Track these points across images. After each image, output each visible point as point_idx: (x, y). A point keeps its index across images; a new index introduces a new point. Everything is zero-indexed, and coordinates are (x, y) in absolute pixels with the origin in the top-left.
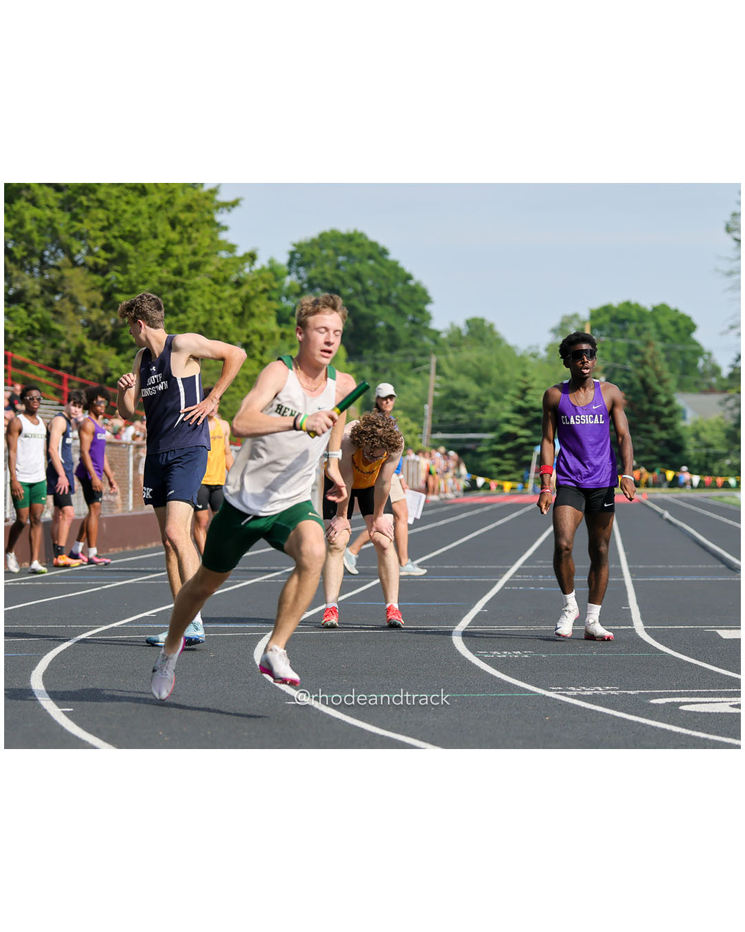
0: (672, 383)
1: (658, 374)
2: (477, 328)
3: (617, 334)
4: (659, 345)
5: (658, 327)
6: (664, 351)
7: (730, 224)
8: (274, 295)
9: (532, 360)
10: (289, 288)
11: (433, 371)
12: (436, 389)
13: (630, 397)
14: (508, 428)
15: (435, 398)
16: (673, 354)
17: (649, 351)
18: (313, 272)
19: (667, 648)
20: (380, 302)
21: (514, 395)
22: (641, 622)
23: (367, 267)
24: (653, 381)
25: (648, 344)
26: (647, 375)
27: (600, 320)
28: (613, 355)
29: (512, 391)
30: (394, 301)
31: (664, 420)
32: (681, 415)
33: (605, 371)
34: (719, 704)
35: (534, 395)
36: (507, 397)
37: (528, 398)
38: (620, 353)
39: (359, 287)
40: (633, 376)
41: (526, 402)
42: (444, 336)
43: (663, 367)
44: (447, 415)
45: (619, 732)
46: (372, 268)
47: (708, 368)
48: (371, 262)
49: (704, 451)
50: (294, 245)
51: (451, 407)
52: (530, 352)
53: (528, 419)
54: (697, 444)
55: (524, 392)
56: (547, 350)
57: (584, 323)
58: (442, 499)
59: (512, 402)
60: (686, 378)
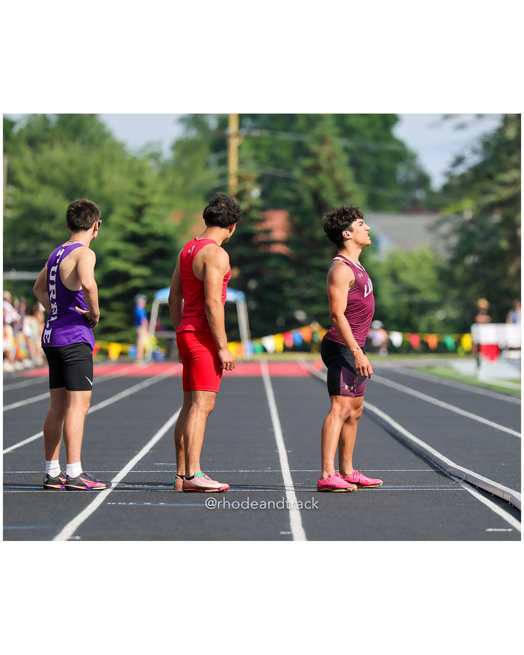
0: (358, 197)
1: (338, 186)
4: (339, 143)
6: (346, 150)
9: (151, 163)
13: (297, 219)
14: (116, 264)
17: (324, 152)
21: (125, 216)
24: (329, 195)
25: (322, 140)
26: (322, 186)
28: (274, 158)
33: (260, 180)
35: (155, 215)
36: (114, 219)
37: (146, 219)
38: (284, 153)
40: (300, 188)
41: (143, 226)
43: (345, 174)
44: (23, 246)
47: (413, 176)
49: (405, 299)
51: (29, 234)
52: (148, 151)
53: (146, 251)
54: (395, 288)
55: (139, 211)
56: (173, 149)
58: (26, 369)
59: (121, 227)
60: (381, 192)
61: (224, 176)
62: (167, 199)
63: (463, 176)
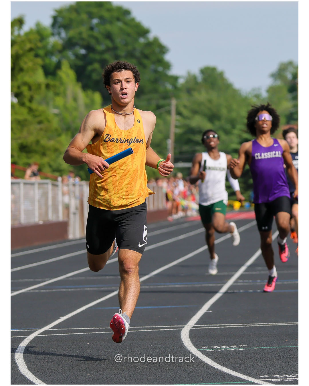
2: (209, 75)
8: (41, 52)
10: (54, 46)
11: (173, 111)
12: (176, 127)
15: (176, 134)
18: (72, 33)
23: (115, 28)
29: (238, 126)
30: (138, 54)
36: (236, 132)
39: (109, 44)
42: (181, 81)
44: (186, 148)
46: (121, 29)
48: (120, 24)
50: (56, 11)
51: (189, 141)
52: (253, 93)
56: (267, 91)
61: (296, 106)
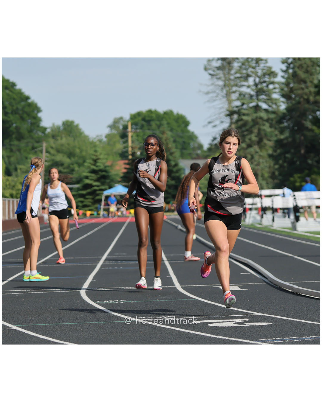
0: (177, 154)
1: (169, 150)
2: (69, 126)
3: (146, 127)
4: (169, 134)
5: (168, 124)
6: (172, 137)
7: (206, 66)
9: (99, 143)
11: (44, 151)
14: (87, 181)
15: (46, 166)
16: (178, 139)
17: (164, 137)
19: (195, 296)
20: (12, 113)
21: (90, 163)
22: (179, 284)
27: (136, 120)
29: (88, 161)
30: (21, 112)
31: (173, 175)
32: (182, 172)
33: (140, 149)
34: (227, 322)
35: (101, 163)
36: (86, 164)
37: (98, 164)
41: (97, 166)
42: (48, 130)
43: (172, 145)
45: (180, 338)
46: (8, 95)
47: (196, 145)
52: (97, 139)
53: (98, 176)
55: (95, 161)
56: (106, 137)
57: (128, 122)
59: (89, 167)
60: (185, 151)
61: (127, 147)
62: (106, 156)
63: (216, 145)
